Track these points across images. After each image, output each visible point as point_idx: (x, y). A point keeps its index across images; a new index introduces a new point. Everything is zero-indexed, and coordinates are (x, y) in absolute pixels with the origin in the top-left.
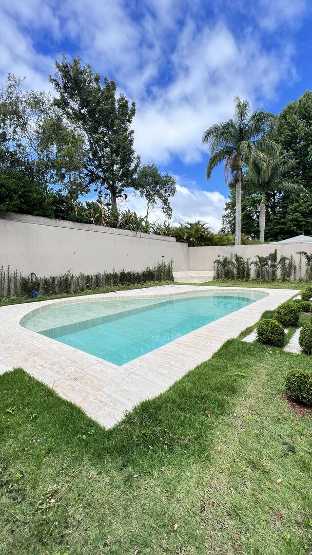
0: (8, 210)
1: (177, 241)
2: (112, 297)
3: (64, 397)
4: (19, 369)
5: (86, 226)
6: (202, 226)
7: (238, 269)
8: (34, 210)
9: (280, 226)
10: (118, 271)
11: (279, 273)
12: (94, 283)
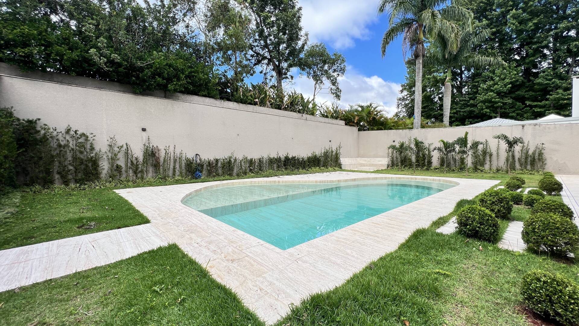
0: (175, 91)
1: (346, 124)
2: (275, 181)
3: (219, 280)
4: (173, 244)
5: (251, 107)
6: (375, 109)
7: (417, 157)
8: (200, 90)
9: (468, 109)
10: (282, 155)
11: (469, 161)
12: (257, 166)
